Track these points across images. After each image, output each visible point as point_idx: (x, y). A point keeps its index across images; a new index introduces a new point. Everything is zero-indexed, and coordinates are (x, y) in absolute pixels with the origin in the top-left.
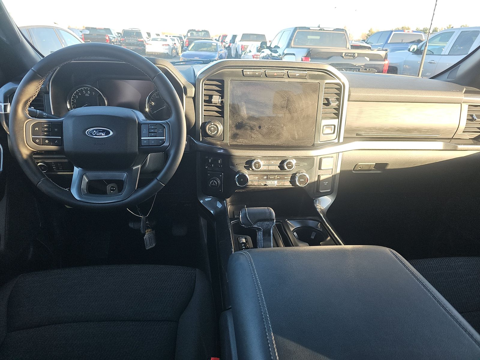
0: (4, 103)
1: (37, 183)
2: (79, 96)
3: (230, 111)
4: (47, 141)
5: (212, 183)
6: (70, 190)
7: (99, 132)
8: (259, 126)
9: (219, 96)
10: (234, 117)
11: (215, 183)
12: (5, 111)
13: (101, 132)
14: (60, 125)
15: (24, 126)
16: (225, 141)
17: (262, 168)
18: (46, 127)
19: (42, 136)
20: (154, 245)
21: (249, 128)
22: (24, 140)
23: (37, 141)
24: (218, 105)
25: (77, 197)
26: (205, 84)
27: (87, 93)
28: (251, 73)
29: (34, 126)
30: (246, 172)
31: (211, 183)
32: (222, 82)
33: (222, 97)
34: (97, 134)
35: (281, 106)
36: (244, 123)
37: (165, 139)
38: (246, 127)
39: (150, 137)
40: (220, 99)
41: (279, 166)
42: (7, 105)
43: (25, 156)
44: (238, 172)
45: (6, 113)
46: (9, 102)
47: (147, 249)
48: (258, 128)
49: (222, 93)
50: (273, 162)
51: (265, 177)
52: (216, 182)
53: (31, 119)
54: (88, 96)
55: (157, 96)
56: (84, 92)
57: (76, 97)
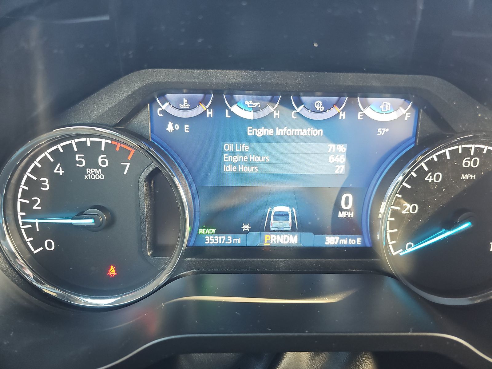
2: (54, 178)
54: (101, 177)
55: (433, 175)
56: (77, 159)
57: (39, 184)
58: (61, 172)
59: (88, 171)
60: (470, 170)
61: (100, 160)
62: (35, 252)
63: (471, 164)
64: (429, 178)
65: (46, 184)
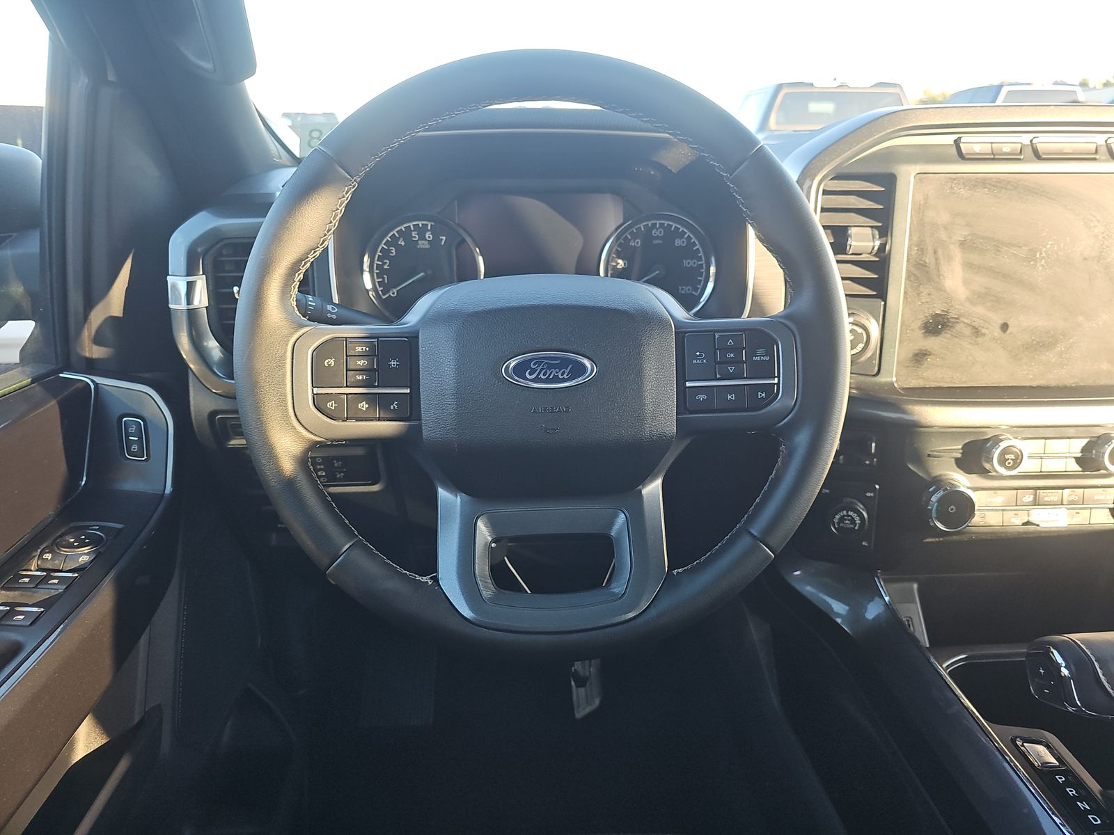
0: (188, 275)
1: (326, 561)
2: (398, 247)
3: (908, 278)
4: (363, 406)
5: (842, 519)
6: (436, 580)
7: (550, 367)
8: (1001, 322)
9: (872, 227)
10: (918, 294)
11: (853, 521)
12: (188, 303)
13: (555, 367)
14: (409, 345)
15: (285, 352)
16: (882, 379)
17: (1027, 466)
18: (361, 356)
19: (347, 387)
20: (597, 702)
21: (967, 331)
22: (286, 406)
23: (331, 405)
24: (865, 257)
25: (466, 612)
26: (825, 192)
27: (422, 237)
28: (986, 148)
29: (321, 352)
30: (963, 481)
31: (836, 521)
32: (889, 181)
33: (885, 230)
34: (541, 376)
35: (1081, 254)
36: (953, 314)
37: (778, 384)
38: (958, 327)
39: (719, 379)
40: (877, 237)
41: (1078, 460)
42: (196, 281)
43: (288, 465)
44: (938, 482)
45: (191, 307)
46: (203, 274)
47: (578, 715)
48: (997, 332)
49: (883, 221)
50: (1055, 446)
51: (1027, 496)
52: (854, 516)
53: (311, 327)
54: (428, 246)
55: (634, 241)
56: (414, 235)
57: (390, 251)
58: (403, 244)
59: (420, 242)
60: (658, 237)
61: (427, 236)
62: (384, 297)
63: (658, 233)
64: (632, 244)
65: (394, 251)
